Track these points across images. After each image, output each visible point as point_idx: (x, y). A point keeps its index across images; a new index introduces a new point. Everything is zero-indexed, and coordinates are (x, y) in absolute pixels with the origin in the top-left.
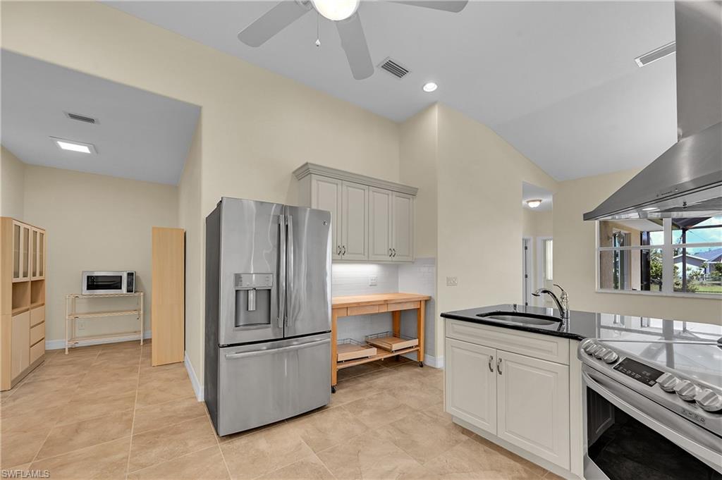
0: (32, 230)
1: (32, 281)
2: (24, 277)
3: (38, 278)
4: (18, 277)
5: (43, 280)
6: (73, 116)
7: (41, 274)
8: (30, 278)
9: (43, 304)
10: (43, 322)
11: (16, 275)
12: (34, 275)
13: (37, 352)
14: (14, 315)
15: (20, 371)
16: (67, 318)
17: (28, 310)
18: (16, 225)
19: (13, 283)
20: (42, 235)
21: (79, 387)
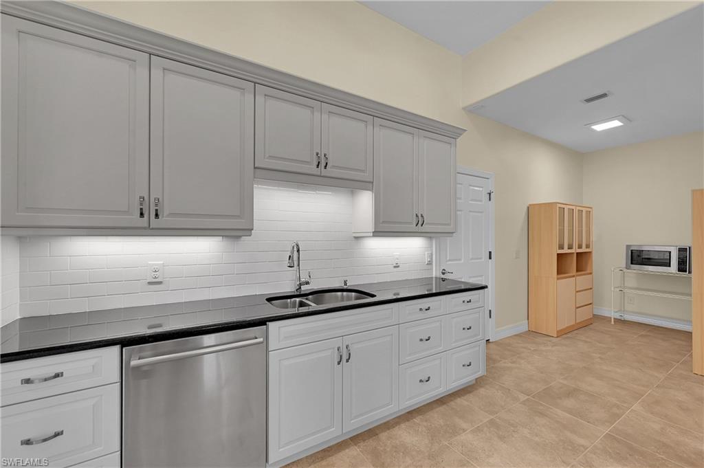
0: (576, 210)
1: (577, 253)
2: (569, 249)
3: (584, 250)
4: (563, 249)
5: (590, 252)
6: (588, 100)
7: (588, 246)
8: (575, 250)
9: (591, 273)
10: (591, 289)
11: (561, 247)
12: (580, 247)
13: (584, 315)
14: (558, 279)
15: (566, 326)
16: (613, 289)
17: (574, 276)
18: (560, 208)
19: (558, 254)
20: (588, 213)
21: (600, 358)
